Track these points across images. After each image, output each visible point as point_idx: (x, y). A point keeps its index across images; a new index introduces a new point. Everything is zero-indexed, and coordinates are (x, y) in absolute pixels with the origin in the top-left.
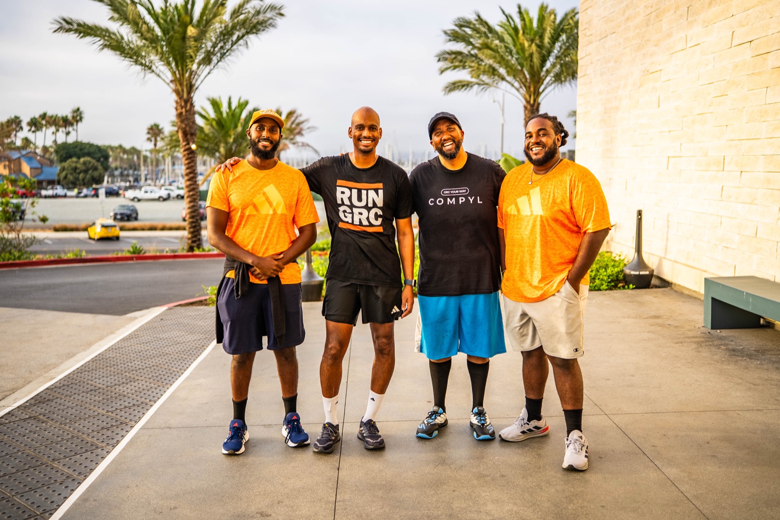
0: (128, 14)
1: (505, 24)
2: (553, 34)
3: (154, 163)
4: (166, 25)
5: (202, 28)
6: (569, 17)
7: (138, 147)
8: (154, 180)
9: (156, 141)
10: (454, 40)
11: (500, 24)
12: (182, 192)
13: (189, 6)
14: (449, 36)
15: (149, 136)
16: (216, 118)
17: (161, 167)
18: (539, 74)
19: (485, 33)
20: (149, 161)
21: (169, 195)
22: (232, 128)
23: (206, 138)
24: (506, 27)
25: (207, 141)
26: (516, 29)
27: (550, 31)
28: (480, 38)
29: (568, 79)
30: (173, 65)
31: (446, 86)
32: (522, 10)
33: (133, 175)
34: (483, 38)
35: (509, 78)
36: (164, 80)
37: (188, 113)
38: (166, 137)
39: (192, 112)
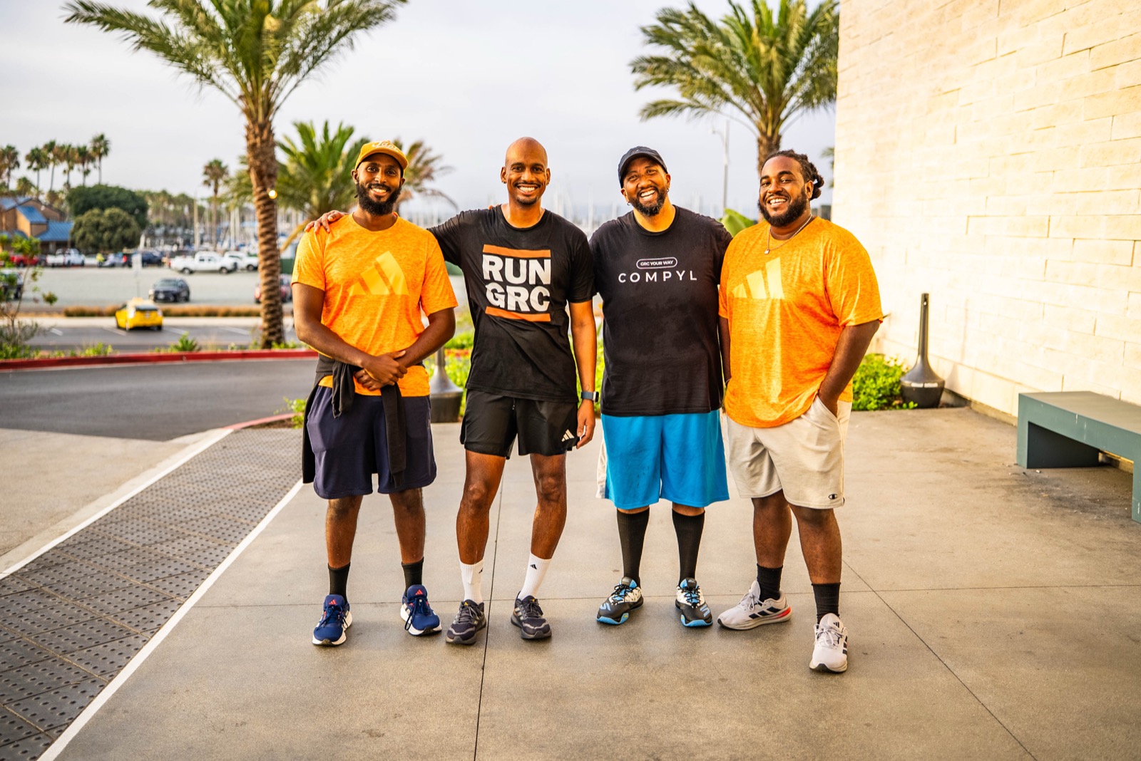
1: (731, 19)
2: (802, 35)
3: (214, 218)
4: (232, 14)
5: (285, 18)
6: (825, 10)
7: (191, 194)
8: (214, 243)
9: (216, 184)
10: (657, 41)
11: (725, 19)
12: (254, 261)
14: (650, 35)
15: (207, 177)
16: (306, 153)
17: (224, 224)
18: (781, 90)
19: (702, 32)
20: (206, 214)
21: (235, 264)
22: (329, 168)
23: (291, 182)
24: (733, 24)
25: (293, 186)
26: (747, 26)
27: (798, 29)
28: (694, 38)
29: (822, 100)
30: (243, 73)
31: (643, 108)
33: (183, 235)
34: (699, 39)
35: (736, 99)
36: (229, 96)
37: (265, 144)
38: (231, 180)
39: (270, 143)
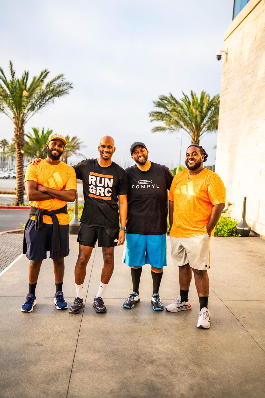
1: (184, 100)
2: (208, 106)
3: (3, 159)
4: (12, 89)
5: (30, 91)
6: (216, 98)
8: (2, 168)
9: (4, 148)
10: (158, 106)
11: (182, 99)
12: (16, 175)
13: (25, 81)
14: (156, 104)
16: (36, 138)
17: (6, 162)
18: (200, 125)
19: (174, 104)
21: (9, 176)
22: (43, 144)
23: (30, 148)
24: (185, 101)
25: (30, 150)
26: (189, 103)
28: (171, 106)
29: (214, 129)
30: (15, 110)
31: (153, 129)
32: (193, 93)
34: (173, 106)
35: (185, 127)
36: (9, 117)
37: (21, 135)
38: (10, 146)
39: (23, 134)
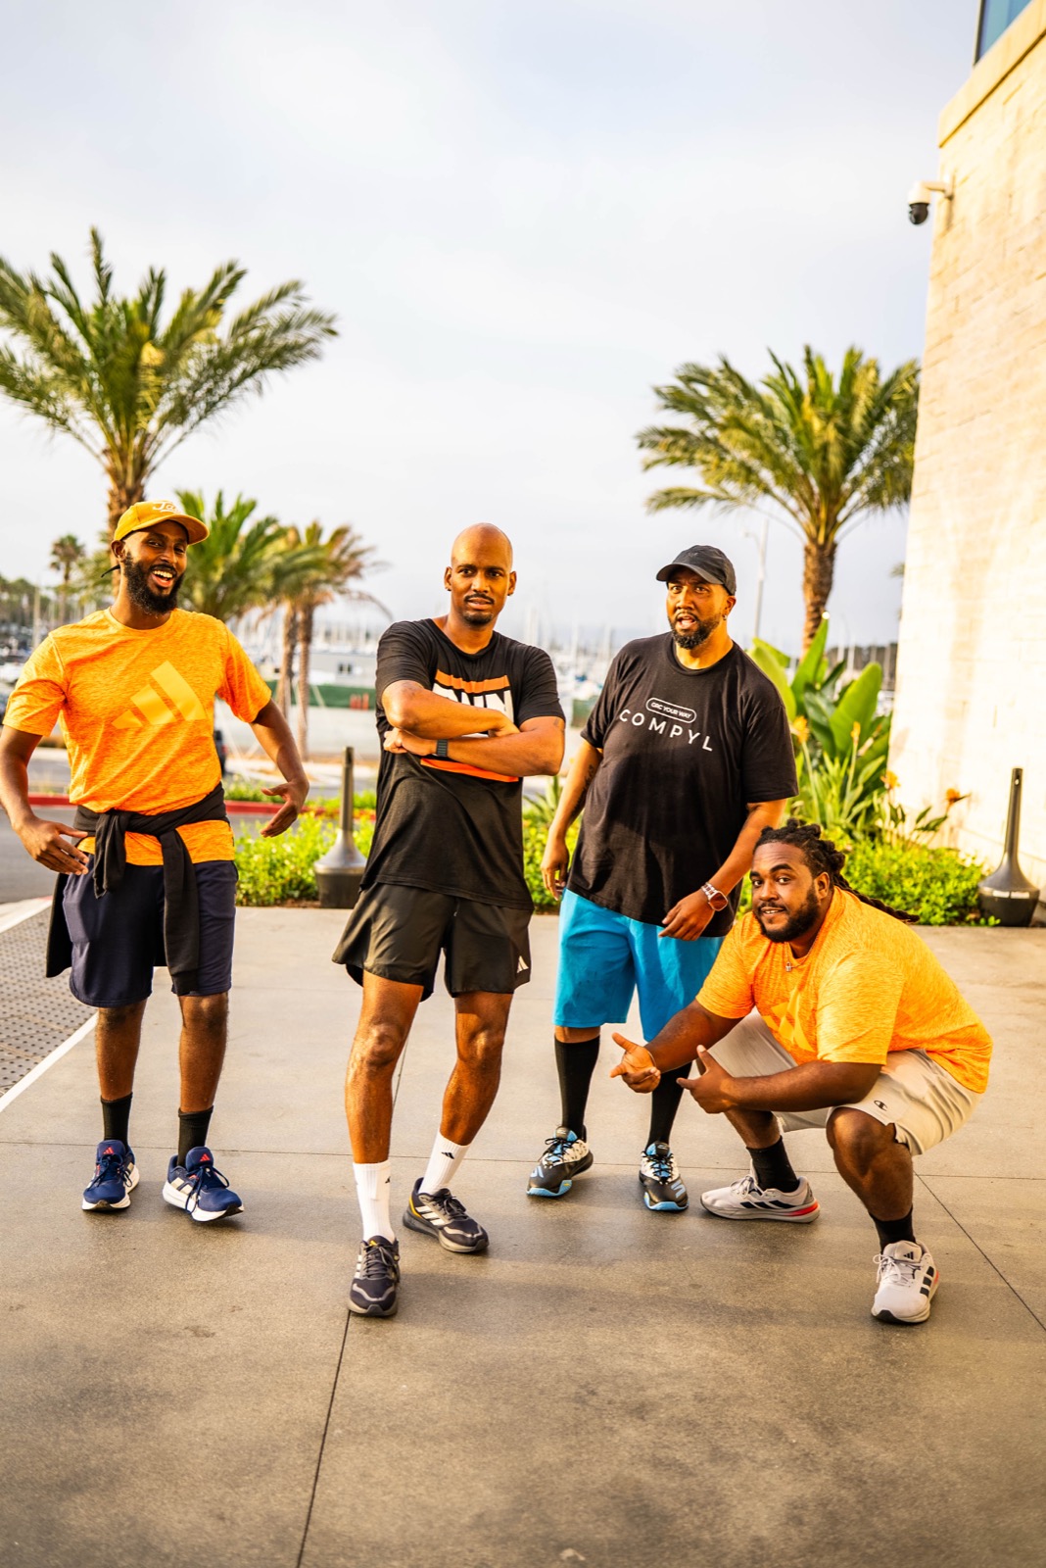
0: (27, 312)
1: (776, 382)
2: (871, 408)
3: (62, 614)
4: (101, 340)
5: (171, 348)
6: (903, 377)
7: (32, 580)
9: (68, 568)
10: (675, 407)
11: (767, 380)
13: (150, 307)
14: (666, 398)
15: (55, 559)
18: (839, 485)
19: (736, 397)
20: (51, 608)
22: (221, 554)
24: (779, 388)
26: (797, 395)
27: (865, 402)
28: (725, 406)
29: (896, 499)
30: (111, 420)
31: (651, 496)
32: (814, 357)
33: (18, 635)
34: (731, 408)
35: (778, 490)
36: (90, 448)
38: (89, 562)
